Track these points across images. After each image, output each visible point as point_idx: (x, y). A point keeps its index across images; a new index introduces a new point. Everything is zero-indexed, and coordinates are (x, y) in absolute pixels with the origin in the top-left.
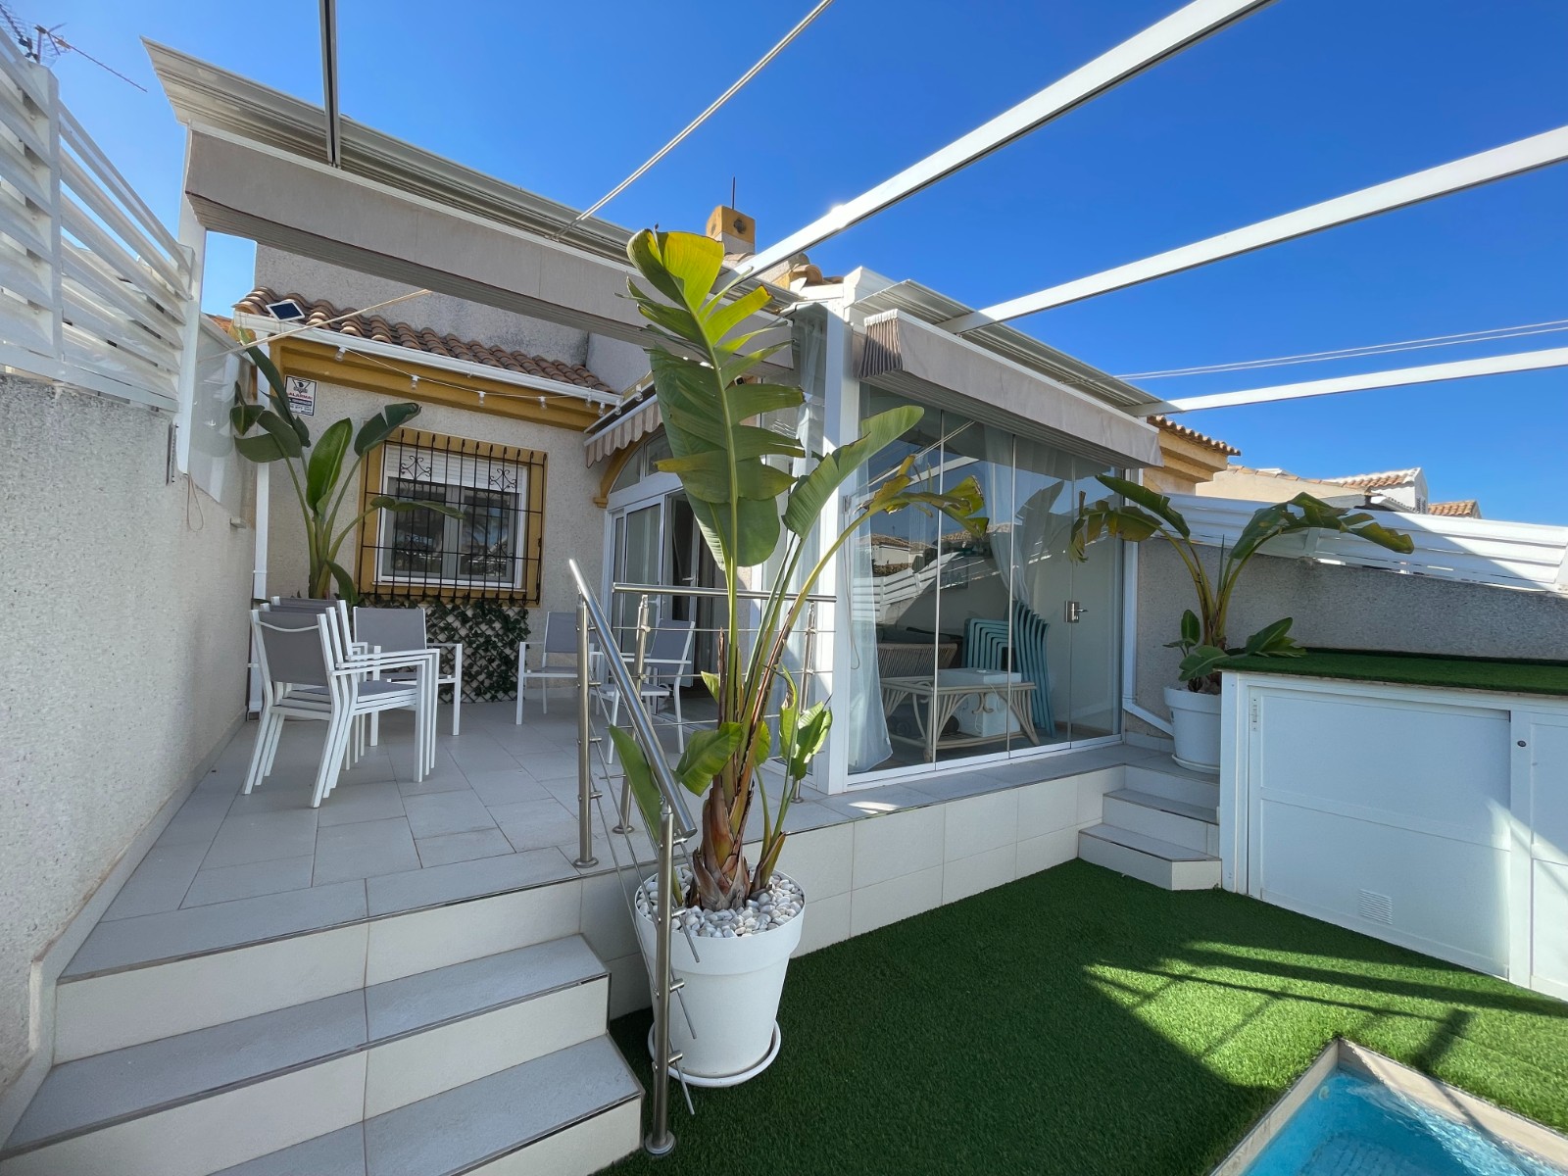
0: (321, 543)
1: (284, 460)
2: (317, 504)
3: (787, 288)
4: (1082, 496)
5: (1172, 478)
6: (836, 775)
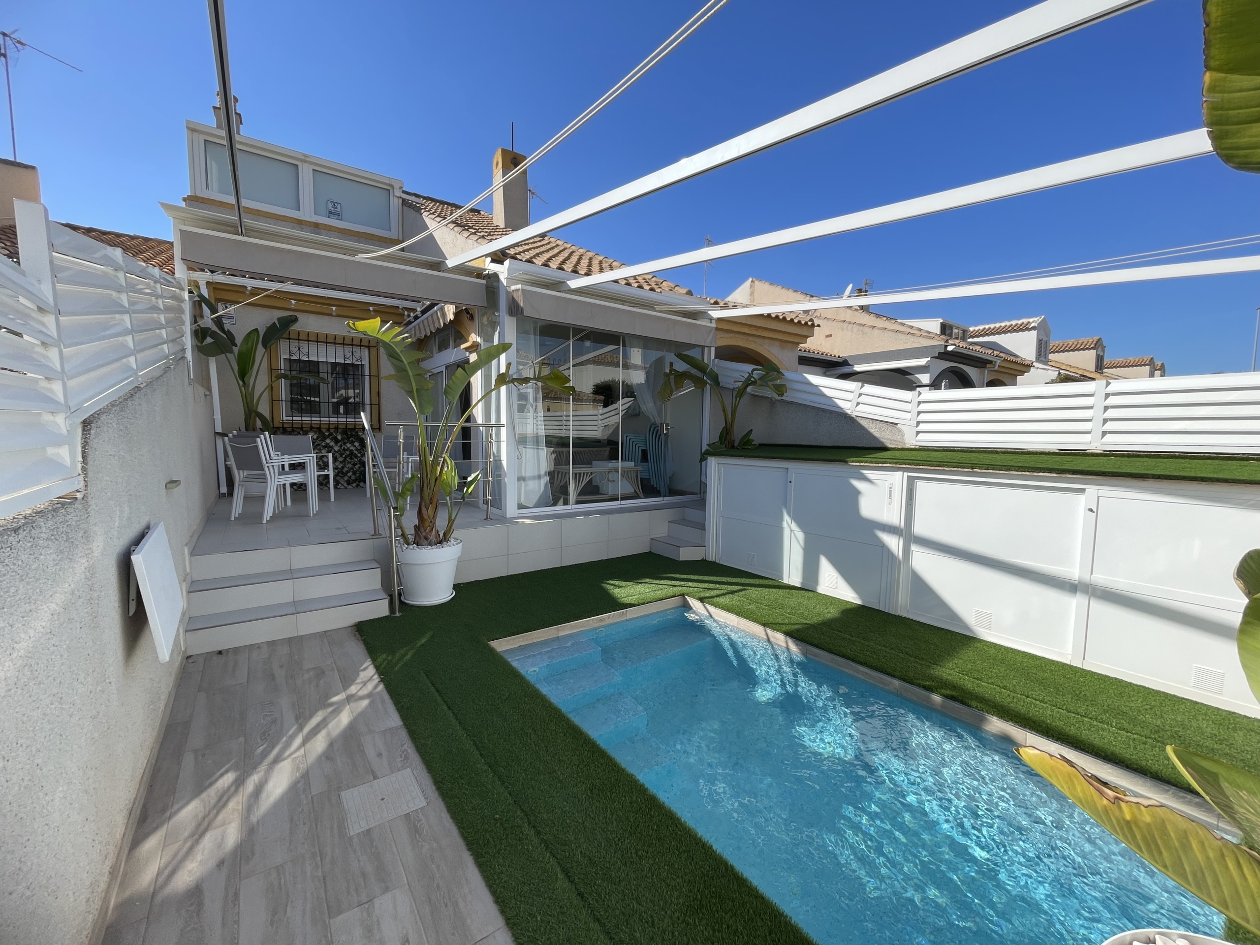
0: (248, 399)
1: (223, 355)
2: (245, 379)
3: (482, 266)
4: (671, 364)
5: (777, 343)
6: (511, 509)
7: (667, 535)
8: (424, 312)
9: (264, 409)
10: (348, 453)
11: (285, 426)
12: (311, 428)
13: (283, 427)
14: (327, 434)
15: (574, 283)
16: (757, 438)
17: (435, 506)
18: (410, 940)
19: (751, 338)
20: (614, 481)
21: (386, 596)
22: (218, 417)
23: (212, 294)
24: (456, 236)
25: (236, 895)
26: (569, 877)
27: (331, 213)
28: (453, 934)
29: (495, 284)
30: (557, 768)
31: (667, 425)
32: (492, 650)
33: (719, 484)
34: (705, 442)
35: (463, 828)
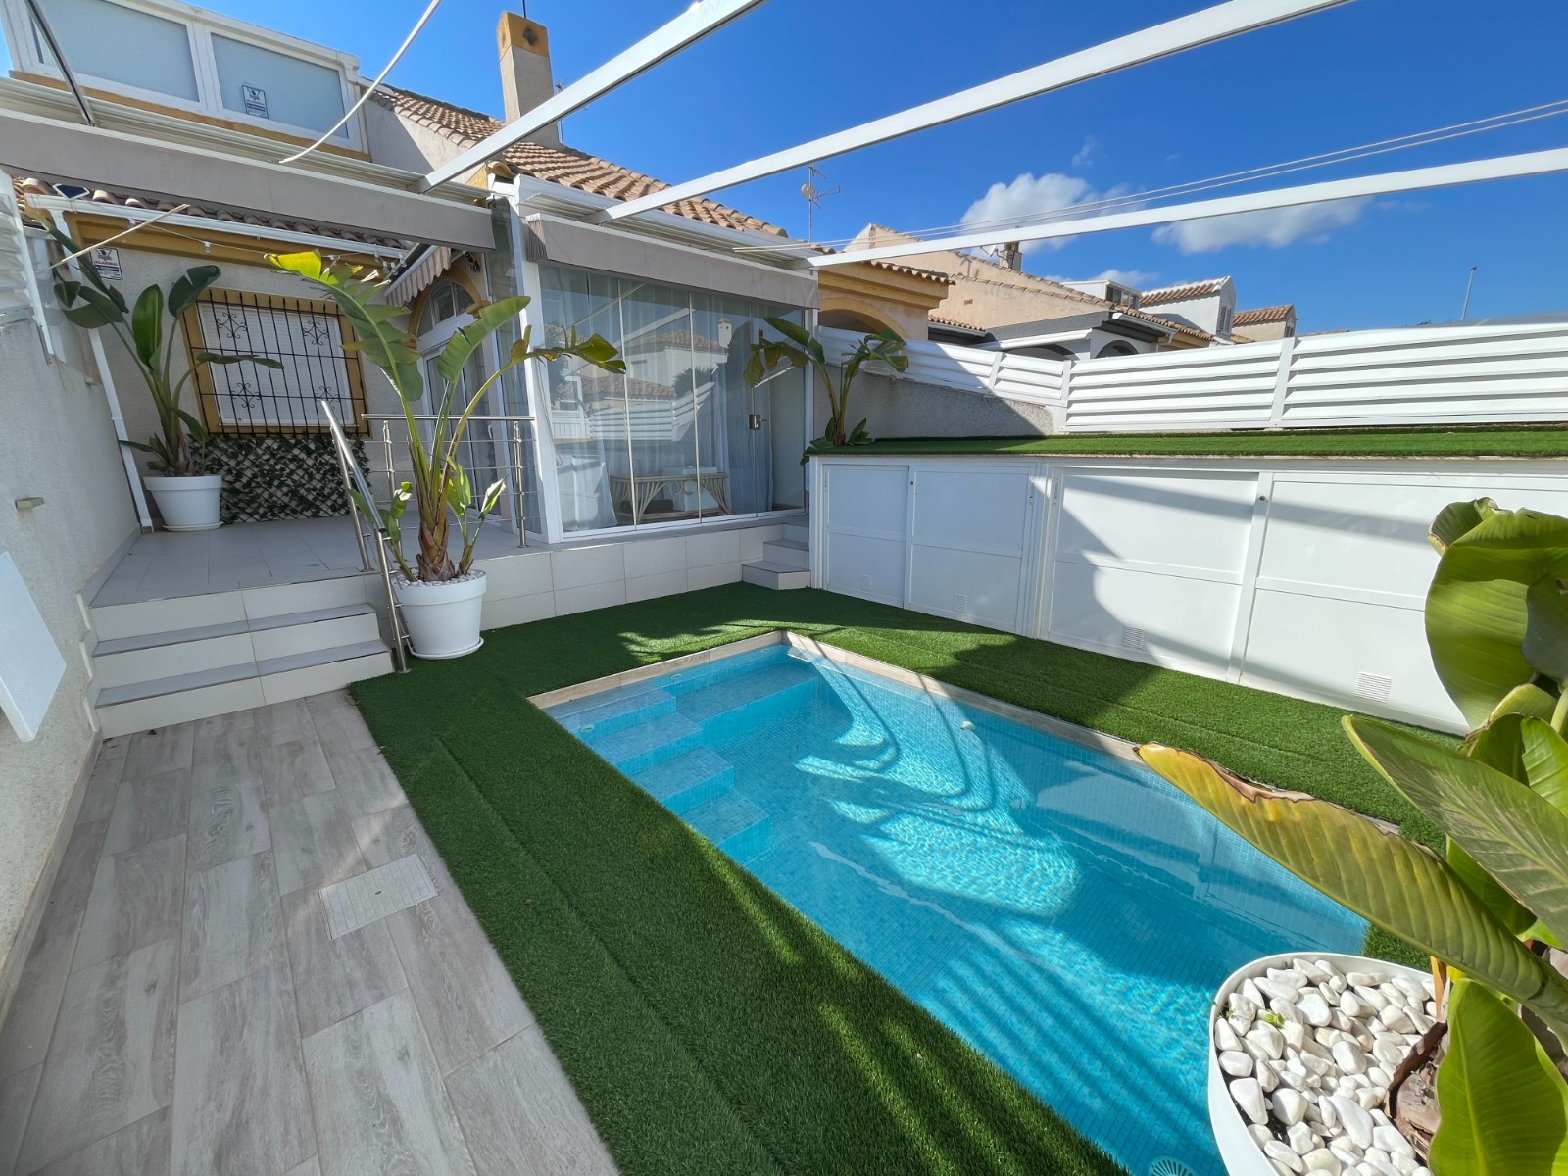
0: (162, 393)
1: (109, 325)
2: (151, 361)
3: (483, 187)
4: (761, 333)
5: (901, 308)
6: (554, 532)
7: (762, 559)
8: (410, 261)
9: (189, 405)
10: (328, 468)
11: (226, 431)
12: (268, 434)
13: (224, 433)
14: (293, 441)
15: (617, 211)
16: (873, 431)
17: (442, 528)
18: (411, 1052)
19: (868, 301)
20: (690, 493)
21: (386, 649)
22: (118, 418)
23: (77, 233)
24: (443, 144)
25: (173, 1025)
26: (619, 962)
27: (249, 105)
28: (468, 1039)
29: (505, 215)
30: (608, 839)
31: (758, 417)
32: (532, 707)
33: (825, 491)
34: (809, 437)
35: (484, 918)
